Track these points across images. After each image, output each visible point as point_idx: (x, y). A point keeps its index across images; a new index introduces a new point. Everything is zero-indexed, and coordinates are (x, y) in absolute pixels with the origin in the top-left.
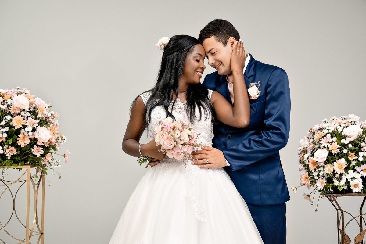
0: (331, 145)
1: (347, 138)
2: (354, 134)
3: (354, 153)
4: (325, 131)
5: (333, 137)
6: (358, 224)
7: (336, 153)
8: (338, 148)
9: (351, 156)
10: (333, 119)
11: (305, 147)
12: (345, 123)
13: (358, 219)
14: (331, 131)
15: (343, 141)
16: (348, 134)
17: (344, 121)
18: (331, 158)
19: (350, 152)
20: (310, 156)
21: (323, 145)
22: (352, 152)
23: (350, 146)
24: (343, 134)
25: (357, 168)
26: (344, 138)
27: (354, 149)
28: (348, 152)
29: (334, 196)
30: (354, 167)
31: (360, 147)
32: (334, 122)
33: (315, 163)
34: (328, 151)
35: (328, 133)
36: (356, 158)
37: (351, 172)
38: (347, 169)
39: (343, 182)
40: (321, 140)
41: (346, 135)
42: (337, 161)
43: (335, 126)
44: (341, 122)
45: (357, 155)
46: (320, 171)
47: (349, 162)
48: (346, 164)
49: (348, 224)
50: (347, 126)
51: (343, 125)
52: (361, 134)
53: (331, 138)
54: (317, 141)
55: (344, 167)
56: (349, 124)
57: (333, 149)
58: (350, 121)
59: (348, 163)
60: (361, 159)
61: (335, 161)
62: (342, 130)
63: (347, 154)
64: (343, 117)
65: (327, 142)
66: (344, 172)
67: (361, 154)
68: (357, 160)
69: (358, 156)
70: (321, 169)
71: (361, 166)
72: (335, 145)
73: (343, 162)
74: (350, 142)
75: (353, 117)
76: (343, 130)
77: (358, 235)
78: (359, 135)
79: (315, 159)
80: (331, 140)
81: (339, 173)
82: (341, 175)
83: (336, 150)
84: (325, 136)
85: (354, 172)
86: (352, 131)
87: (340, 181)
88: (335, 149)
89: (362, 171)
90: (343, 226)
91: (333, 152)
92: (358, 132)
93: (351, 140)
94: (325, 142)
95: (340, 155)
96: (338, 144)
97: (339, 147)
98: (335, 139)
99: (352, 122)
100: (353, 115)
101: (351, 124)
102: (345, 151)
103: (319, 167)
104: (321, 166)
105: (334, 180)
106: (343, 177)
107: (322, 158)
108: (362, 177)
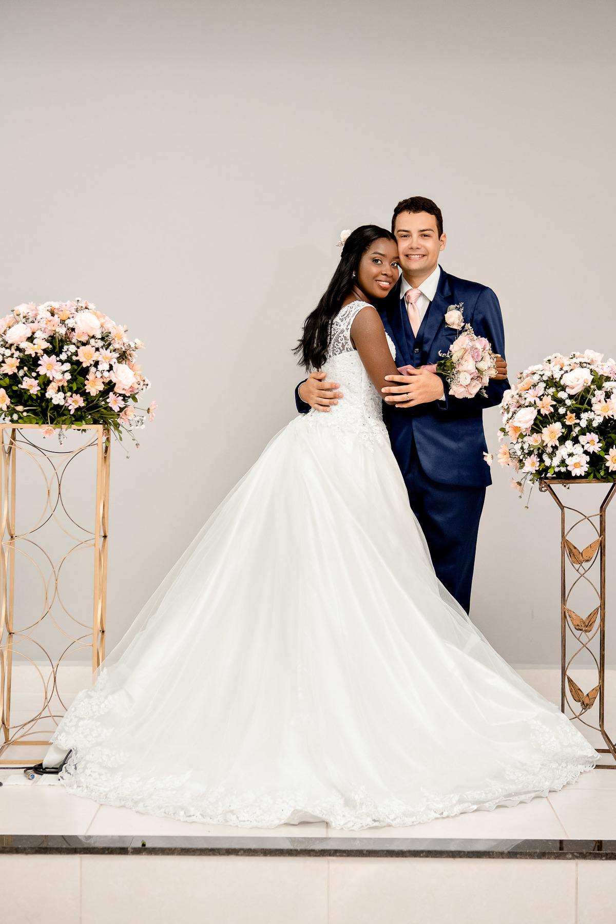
0: (541, 400)
1: (567, 390)
2: (578, 383)
3: (575, 414)
4: (536, 378)
5: (550, 387)
6: (597, 531)
7: (549, 413)
8: (552, 406)
9: (571, 418)
10: (556, 358)
12: (570, 365)
14: (545, 378)
15: (560, 394)
16: (569, 383)
17: (571, 362)
18: (540, 423)
19: (568, 412)
21: (528, 400)
22: (572, 412)
23: (568, 402)
24: (562, 383)
25: (581, 438)
26: (563, 388)
27: (574, 407)
28: (566, 412)
29: (545, 482)
30: (577, 436)
31: (590, 404)
32: (554, 363)
33: (516, 429)
34: (536, 410)
35: (541, 381)
36: (578, 421)
37: (569, 445)
38: (563, 439)
39: (556, 461)
40: (527, 392)
41: (566, 384)
42: (549, 425)
44: (566, 363)
45: (578, 417)
46: (523, 442)
47: (567, 427)
50: (571, 370)
51: (565, 369)
52: (590, 384)
53: (545, 389)
54: (523, 394)
55: (557, 437)
56: (575, 366)
57: (543, 407)
58: (578, 361)
59: (565, 430)
60: (583, 424)
61: (547, 426)
62: (560, 376)
63: (564, 416)
64: (573, 355)
65: (537, 395)
66: (558, 444)
67: (585, 416)
68: (578, 424)
69: (580, 419)
70: (525, 439)
71: (585, 435)
72: (548, 400)
73: (556, 429)
74: (570, 396)
75: (589, 355)
76: (562, 375)
77: (587, 548)
78: (585, 384)
79: (516, 424)
80: (543, 393)
81: (549, 445)
82: (555, 448)
83: (548, 409)
84: (534, 386)
85: (574, 445)
86: (575, 378)
87: (552, 460)
88: (547, 407)
89: (588, 443)
91: (543, 412)
92: (583, 380)
93: (573, 392)
94: (532, 394)
95: (555, 416)
96: (554, 399)
97: (554, 403)
98: (552, 390)
99: (581, 362)
100: (593, 350)
101: (579, 367)
102: (562, 411)
103: (522, 436)
104: (524, 434)
105: (545, 457)
106: (557, 452)
107: (527, 422)
108: (586, 452)
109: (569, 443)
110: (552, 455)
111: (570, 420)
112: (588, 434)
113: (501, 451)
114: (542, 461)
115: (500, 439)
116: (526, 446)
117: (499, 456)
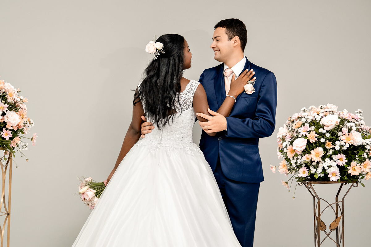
0: (309, 134)
1: (325, 127)
2: (332, 123)
3: (331, 142)
4: (304, 120)
6: (334, 211)
7: (314, 141)
8: (316, 137)
9: (329, 144)
10: (312, 108)
11: (284, 135)
12: (323, 113)
13: (334, 206)
14: (309, 121)
15: (321, 130)
16: (325, 124)
17: (323, 111)
18: (310, 146)
20: (288, 144)
21: (301, 134)
22: (329, 141)
23: (328, 135)
24: (321, 123)
25: (333, 156)
26: (322, 127)
27: (331, 138)
28: (326, 141)
29: (311, 183)
30: (331, 155)
31: (338, 136)
32: (313, 112)
33: (293, 151)
34: (306, 140)
35: (306, 122)
36: (333, 146)
37: (328, 160)
38: (324, 158)
39: (320, 170)
40: (299, 128)
41: (324, 124)
42: (314, 149)
43: (314, 115)
44: (320, 111)
46: (298, 159)
47: (326, 150)
48: (323, 152)
49: (324, 210)
50: (325, 116)
51: (321, 115)
52: (339, 124)
53: (310, 127)
54: (296, 130)
55: (321, 156)
56: (327, 114)
57: (311, 138)
58: (328, 110)
59: (325, 152)
60: (337, 148)
61: (313, 149)
62: (319, 119)
63: (324, 143)
64: (321, 107)
65: (306, 130)
66: (321, 160)
67: (337, 143)
68: (334, 149)
69: (335, 145)
70: (299, 157)
71: (337, 155)
72: (313, 134)
73: (320, 151)
74: (327, 132)
75: (331, 107)
76: (321, 119)
77: (333, 222)
78: (337, 124)
79: (294, 148)
80: (309, 129)
81: (316, 161)
82: (318, 163)
84: (303, 125)
85: (330, 160)
86: (329, 120)
87: (317, 169)
88: (313, 138)
89: (338, 159)
90: (320, 213)
91: (311, 141)
92: (335, 122)
93: (328, 129)
94: (303, 130)
95: (318, 144)
96: (316, 133)
97: (317, 136)
98: (313, 128)
99: (330, 111)
100: (332, 104)
101: (329, 114)
102: (323, 140)
103: (297, 155)
104: (299, 154)
105: (311, 168)
106: (320, 165)
107: (301, 147)
108: (338, 166)
109: (327, 160)
110: (316, 167)
111: (329, 146)
112: (339, 154)
113: (281, 164)
114: (310, 170)
115: (279, 157)
116: (299, 162)
117: (280, 167)
